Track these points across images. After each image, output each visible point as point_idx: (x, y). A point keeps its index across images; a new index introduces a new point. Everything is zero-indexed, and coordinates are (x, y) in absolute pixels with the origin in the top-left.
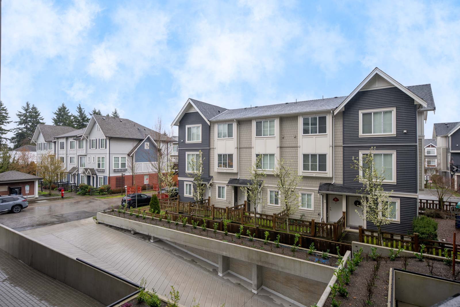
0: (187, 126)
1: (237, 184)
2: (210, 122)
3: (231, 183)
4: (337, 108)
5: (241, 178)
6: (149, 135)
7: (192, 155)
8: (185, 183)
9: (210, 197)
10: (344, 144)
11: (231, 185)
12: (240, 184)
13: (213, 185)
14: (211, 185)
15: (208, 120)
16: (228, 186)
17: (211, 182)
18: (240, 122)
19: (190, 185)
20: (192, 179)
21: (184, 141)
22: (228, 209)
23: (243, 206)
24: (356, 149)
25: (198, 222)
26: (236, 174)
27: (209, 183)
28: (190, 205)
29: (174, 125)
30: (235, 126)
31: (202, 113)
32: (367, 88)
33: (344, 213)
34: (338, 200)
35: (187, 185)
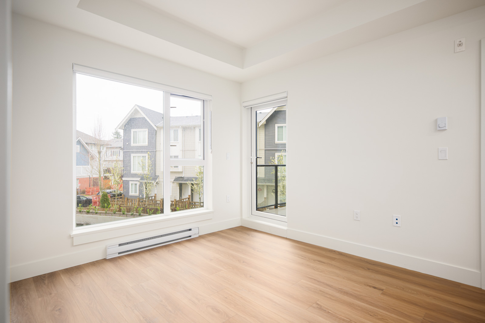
0: (132, 130)
1: (182, 181)
2: (157, 127)
3: (177, 181)
4: (261, 121)
5: (185, 176)
6: (80, 138)
7: (138, 156)
8: (130, 183)
9: (156, 194)
10: (265, 148)
11: (176, 183)
12: (185, 181)
13: (159, 183)
14: (157, 183)
15: (155, 126)
16: (174, 183)
17: (157, 181)
18: (185, 129)
19: (136, 184)
20: (139, 179)
21: (130, 144)
22: (176, 201)
23: (187, 199)
24: (273, 152)
25: (153, 211)
26: (181, 172)
27: (155, 181)
28: (139, 201)
29: (119, 129)
30: (180, 132)
31: (150, 119)
32: (281, 109)
33: (265, 198)
34: (261, 190)
35: (132, 184)
